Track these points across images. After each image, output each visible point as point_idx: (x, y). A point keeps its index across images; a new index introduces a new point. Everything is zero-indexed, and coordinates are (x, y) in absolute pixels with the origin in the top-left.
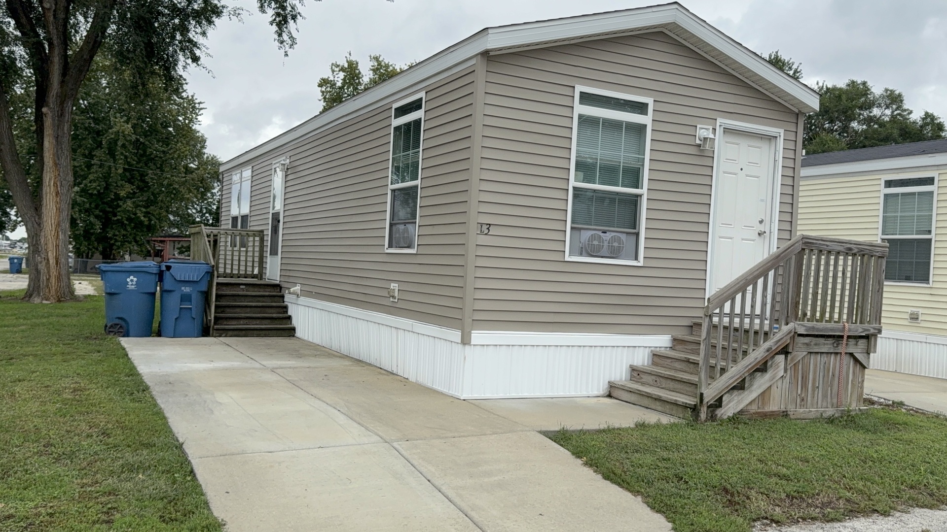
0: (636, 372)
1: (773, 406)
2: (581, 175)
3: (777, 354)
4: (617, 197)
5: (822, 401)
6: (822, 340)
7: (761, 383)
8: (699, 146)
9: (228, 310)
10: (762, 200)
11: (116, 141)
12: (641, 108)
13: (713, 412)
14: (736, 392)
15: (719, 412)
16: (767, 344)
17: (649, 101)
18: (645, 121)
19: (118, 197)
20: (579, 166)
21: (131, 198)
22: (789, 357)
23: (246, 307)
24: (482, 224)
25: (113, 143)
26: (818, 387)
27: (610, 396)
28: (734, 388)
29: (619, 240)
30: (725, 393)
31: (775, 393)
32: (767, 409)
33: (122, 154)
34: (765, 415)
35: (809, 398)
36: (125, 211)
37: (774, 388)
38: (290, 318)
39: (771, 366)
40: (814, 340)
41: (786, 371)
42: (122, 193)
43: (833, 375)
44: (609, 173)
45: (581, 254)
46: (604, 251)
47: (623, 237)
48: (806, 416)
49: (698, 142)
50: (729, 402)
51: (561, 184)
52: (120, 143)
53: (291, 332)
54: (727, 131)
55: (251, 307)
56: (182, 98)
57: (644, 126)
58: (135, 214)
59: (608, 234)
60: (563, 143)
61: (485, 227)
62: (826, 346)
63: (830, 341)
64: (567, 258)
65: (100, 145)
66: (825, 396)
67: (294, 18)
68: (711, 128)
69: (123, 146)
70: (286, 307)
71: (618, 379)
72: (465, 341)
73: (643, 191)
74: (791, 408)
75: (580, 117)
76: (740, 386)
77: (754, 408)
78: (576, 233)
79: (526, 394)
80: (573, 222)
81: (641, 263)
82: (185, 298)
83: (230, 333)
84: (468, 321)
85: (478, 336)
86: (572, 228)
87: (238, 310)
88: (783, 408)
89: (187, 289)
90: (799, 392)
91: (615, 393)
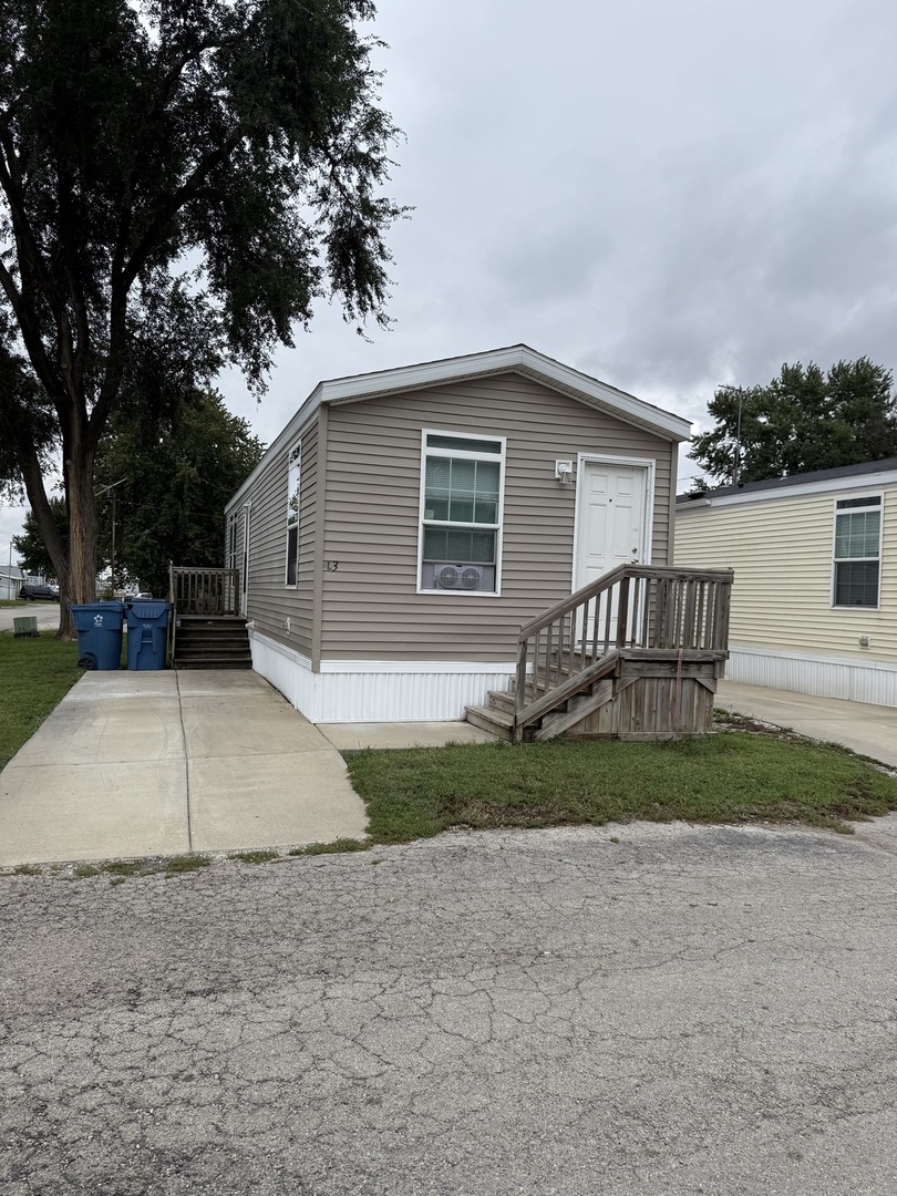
0: (493, 698)
1: (603, 729)
2: (432, 513)
3: (602, 678)
4: (472, 532)
5: (662, 725)
6: (656, 666)
7: (585, 707)
8: (558, 480)
9: (193, 645)
10: (636, 530)
11: (182, 484)
12: (495, 447)
13: (531, 734)
14: (557, 715)
15: (539, 734)
16: (589, 669)
17: (503, 440)
18: (500, 458)
19: (186, 539)
20: (429, 504)
21: (199, 539)
22: (618, 682)
23: (209, 641)
24: (329, 562)
25: (180, 487)
26: (656, 711)
27: (465, 720)
28: (554, 711)
29: (474, 573)
30: (545, 715)
31: (604, 715)
32: (595, 732)
33: (189, 497)
34: (592, 738)
35: (645, 722)
36: (194, 552)
37: (603, 711)
38: (249, 652)
39: (597, 690)
40: (647, 666)
41: (614, 694)
42: (191, 535)
43: (674, 700)
44: (462, 509)
45: (435, 588)
46: (459, 583)
47: (479, 570)
48: (640, 738)
49: (557, 476)
50: (550, 724)
51: (411, 523)
52: (186, 486)
53: (248, 665)
54: (589, 464)
55: (214, 641)
56: (245, 440)
57: (498, 465)
58: (204, 554)
59: (463, 567)
60: (412, 484)
61: (332, 565)
62: (662, 671)
63: (666, 666)
64: (419, 592)
65: (168, 489)
66: (664, 720)
67: (267, 366)
68: (571, 462)
69: (190, 489)
70: (248, 642)
71: (476, 704)
72: (316, 670)
73: (499, 525)
74: (623, 731)
75: (429, 458)
76: (562, 709)
77: (581, 730)
78: (428, 568)
79: (378, 719)
80: (425, 556)
81: (499, 595)
82: (146, 634)
83: (190, 666)
84: (316, 651)
85: (327, 665)
86: (423, 563)
87: (202, 645)
88: (614, 731)
89: (147, 626)
90: (633, 715)
91: (470, 718)
